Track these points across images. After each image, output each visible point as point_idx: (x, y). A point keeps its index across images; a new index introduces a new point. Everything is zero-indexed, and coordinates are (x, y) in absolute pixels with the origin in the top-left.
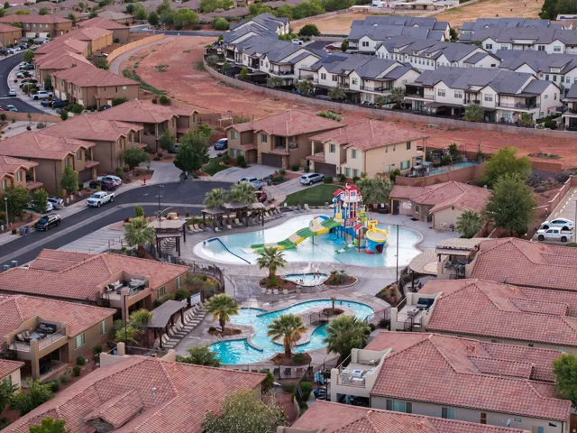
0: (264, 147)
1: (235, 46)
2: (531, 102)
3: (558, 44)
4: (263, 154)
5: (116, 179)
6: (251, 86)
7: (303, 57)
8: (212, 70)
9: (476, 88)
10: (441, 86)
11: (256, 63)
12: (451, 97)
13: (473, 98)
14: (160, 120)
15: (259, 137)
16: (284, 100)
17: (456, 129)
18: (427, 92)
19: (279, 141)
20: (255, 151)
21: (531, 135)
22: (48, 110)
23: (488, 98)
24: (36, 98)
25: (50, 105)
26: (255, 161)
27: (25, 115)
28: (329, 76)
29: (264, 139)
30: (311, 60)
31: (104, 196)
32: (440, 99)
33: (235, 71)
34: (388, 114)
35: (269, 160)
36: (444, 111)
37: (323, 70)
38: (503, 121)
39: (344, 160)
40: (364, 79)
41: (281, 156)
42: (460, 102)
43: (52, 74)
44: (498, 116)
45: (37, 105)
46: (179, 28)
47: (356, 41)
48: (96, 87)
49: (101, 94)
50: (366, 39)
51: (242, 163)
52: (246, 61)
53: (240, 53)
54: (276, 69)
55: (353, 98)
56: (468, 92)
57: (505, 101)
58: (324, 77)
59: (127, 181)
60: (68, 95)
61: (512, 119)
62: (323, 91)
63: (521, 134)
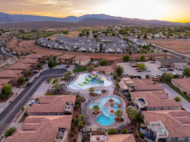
0: (63, 61)
1: (42, 42)
2: (96, 49)
3: (89, 40)
4: (63, 62)
5: (37, 71)
6: (48, 49)
7: (55, 44)
8: (38, 46)
9: (88, 48)
10: (82, 48)
11: (47, 45)
12: (84, 49)
13: (87, 49)
14: (41, 57)
15: (62, 59)
16: (54, 51)
17: (86, 54)
18: (79, 49)
19: (66, 60)
20: (61, 62)
21: (98, 55)
22: (13, 56)
23: (90, 49)
24: (10, 54)
25: (13, 55)
26: (61, 63)
27: (10, 57)
28: (62, 47)
29: (63, 60)
30: (57, 44)
31: (38, 75)
32: (82, 50)
33: (43, 46)
34: (74, 52)
35: (64, 63)
36: (83, 51)
37: (60, 46)
38: (93, 53)
39: (80, 63)
40: (68, 47)
41: (66, 63)
42: (86, 50)
43: (12, 49)
44: (92, 52)
45: (10, 55)
46: (27, 40)
47: (59, 41)
48: (22, 51)
49: (23, 52)
50: (61, 40)
51: (59, 64)
52: (45, 45)
53: (43, 43)
54: (51, 46)
55: (67, 50)
56: (87, 48)
57: (93, 49)
58: (61, 47)
59: (39, 70)
60: (16, 53)
61: (94, 52)
62: (61, 49)
63: (97, 55)
